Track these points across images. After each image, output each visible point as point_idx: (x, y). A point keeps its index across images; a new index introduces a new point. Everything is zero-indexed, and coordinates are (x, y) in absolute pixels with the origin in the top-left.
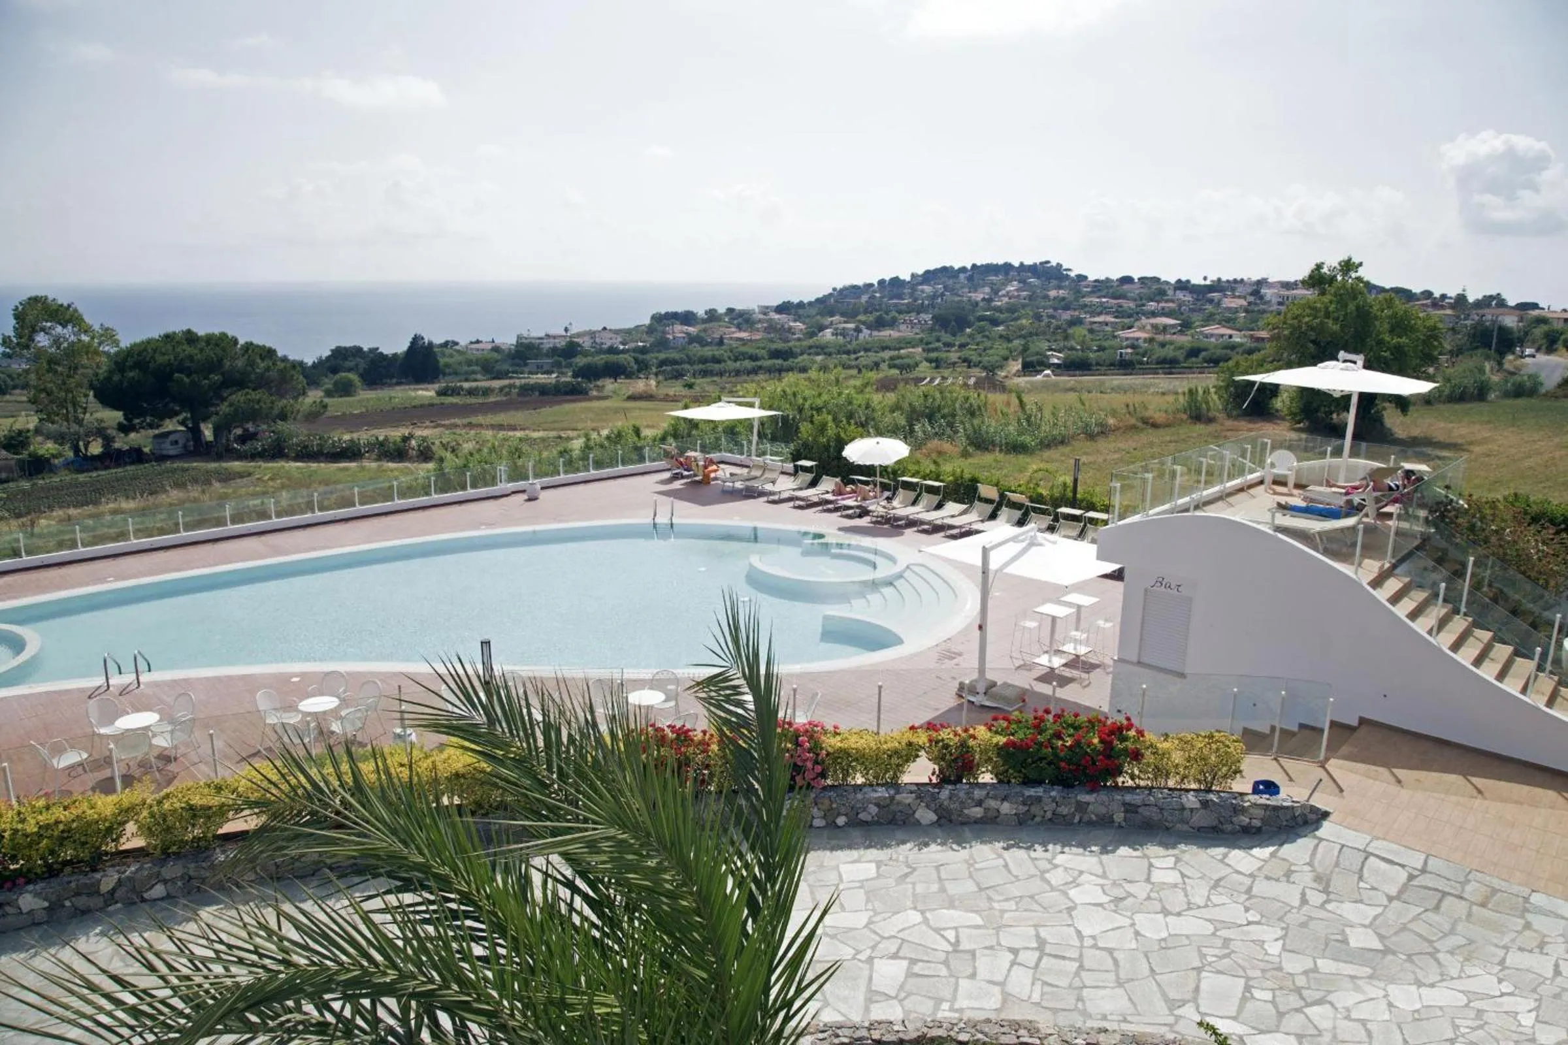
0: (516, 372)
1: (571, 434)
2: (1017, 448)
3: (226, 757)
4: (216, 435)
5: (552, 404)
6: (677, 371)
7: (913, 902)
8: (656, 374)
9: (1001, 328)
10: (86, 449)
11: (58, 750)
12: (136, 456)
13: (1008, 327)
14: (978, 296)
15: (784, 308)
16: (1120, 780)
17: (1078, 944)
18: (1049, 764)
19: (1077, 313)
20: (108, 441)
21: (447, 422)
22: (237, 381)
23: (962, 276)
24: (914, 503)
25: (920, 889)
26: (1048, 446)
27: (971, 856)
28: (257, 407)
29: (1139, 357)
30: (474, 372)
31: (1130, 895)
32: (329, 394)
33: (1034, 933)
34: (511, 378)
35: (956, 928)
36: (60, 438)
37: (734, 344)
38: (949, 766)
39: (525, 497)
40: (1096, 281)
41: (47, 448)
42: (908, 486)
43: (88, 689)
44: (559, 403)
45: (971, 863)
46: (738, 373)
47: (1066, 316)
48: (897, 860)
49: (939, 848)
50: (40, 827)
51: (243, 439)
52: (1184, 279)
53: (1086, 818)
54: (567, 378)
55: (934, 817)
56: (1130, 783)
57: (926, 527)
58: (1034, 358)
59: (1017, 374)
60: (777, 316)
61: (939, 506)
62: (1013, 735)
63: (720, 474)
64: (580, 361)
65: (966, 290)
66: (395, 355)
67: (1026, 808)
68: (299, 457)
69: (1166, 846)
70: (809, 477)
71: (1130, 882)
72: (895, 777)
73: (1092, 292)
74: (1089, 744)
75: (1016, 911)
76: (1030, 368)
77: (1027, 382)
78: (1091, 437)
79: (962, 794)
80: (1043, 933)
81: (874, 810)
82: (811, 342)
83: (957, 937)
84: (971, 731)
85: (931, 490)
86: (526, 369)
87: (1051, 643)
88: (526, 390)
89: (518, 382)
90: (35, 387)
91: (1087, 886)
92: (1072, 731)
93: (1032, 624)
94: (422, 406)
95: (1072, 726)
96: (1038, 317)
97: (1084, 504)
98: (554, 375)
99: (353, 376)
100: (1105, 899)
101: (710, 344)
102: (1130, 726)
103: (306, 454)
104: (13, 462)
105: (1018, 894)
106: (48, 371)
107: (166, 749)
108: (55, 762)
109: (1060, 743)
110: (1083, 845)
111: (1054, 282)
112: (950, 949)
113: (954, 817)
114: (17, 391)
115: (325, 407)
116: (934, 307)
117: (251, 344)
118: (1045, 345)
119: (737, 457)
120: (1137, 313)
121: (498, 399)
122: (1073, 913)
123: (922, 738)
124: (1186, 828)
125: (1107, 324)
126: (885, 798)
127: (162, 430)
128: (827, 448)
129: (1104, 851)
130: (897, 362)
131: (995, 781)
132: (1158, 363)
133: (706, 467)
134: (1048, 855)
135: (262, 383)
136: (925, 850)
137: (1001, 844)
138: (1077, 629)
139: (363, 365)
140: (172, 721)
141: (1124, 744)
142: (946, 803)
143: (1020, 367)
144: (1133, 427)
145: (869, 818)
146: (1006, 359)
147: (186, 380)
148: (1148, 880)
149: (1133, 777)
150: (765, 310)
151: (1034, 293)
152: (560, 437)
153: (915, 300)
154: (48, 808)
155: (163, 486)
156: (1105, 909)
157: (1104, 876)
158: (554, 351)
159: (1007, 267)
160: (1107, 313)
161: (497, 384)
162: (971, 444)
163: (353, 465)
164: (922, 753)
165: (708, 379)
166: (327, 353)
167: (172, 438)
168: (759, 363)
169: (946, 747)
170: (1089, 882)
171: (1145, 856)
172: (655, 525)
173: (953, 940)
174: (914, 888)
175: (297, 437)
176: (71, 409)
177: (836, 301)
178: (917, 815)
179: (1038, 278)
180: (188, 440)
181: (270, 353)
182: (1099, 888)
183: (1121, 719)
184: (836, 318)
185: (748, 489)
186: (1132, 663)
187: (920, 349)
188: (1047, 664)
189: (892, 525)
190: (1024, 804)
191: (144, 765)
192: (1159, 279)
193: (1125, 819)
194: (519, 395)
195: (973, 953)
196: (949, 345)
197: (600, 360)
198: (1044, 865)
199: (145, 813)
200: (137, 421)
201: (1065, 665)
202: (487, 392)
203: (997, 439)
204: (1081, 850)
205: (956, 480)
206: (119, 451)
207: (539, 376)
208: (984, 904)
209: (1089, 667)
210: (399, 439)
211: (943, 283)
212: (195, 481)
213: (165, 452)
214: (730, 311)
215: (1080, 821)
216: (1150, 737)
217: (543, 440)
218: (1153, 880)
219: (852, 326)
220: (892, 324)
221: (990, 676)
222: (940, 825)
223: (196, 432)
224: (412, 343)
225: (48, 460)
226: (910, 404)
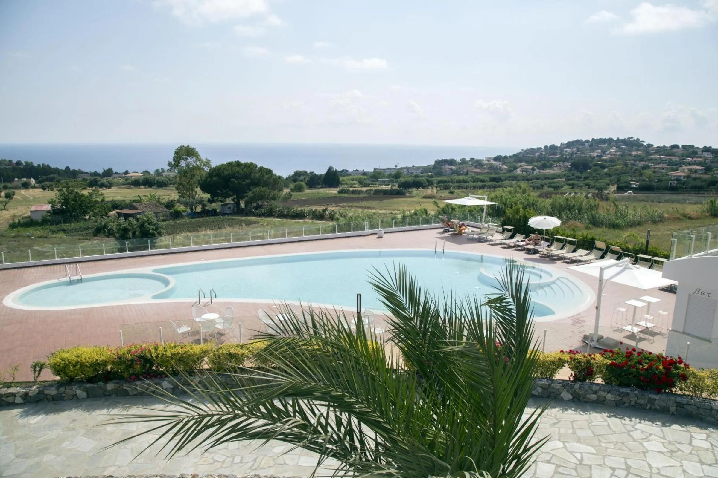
0: (373, 184)
1: (397, 212)
2: (614, 226)
3: (244, 336)
4: (246, 206)
5: (388, 199)
6: (446, 186)
7: (559, 437)
8: (436, 187)
9: (606, 170)
10: (195, 209)
11: (180, 326)
12: (214, 213)
13: (610, 169)
14: (595, 154)
15: (497, 159)
16: (674, 390)
17: (650, 471)
18: (634, 377)
19: (647, 163)
20: (204, 206)
21: (342, 205)
22: (256, 183)
23: (587, 144)
24: (562, 249)
25: (562, 431)
26: (631, 226)
27: (590, 418)
28: (263, 194)
29: (681, 185)
30: (354, 184)
31: (679, 450)
32: (292, 190)
33: (624, 461)
34: (370, 187)
35: (581, 453)
36: (186, 204)
37: (474, 175)
38: (580, 372)
39: (377, 236)
40: (658, 147)
41: (181, 208)
42: (558, 240)
43: (192, 303)
44: (391, 198)
45: (589, 422)
46: (475, 188)
47: (641, 164)
48: (551, 416)
49: (573, 412)
50: (172, 354)
51: (256, 208)
52: (708, 146)
53: (653, 408)
54: (396, 187)
55: (571, 397)
56: (679, 392)
57: (567, 260)
58: (623, 185)
59: (614, 192)
60: (494, 162)
61: (574, 251)
62: (615, 360)
63: (467, 231)
64: (402, 180)
65: (589, 151)
66: (321, 175)
67: (621, 398)
68: (279, 216)
69: (701, 427)
70: (510, 234)
71: (679, 443)
72: (551, 375)
73: (655, 153)
74: (657, 368)
75: (614, 448)
76: (621, 189)
77: (619, 196)
78: (654, 222)
79: (586, 387)
80: (629, 462)
81: (540, 390)
82: (510, 174)
83: (582, 457)
84: (593, 356)
85: (571, 243)
86: (378, 183)
87: (633, 320)
88: (378, 192)
89: (374, 189)
90: (178, 183)
91: (654, 442)
92: (647, 361)
93: (624, 310)
94: (331, 197)
95: (648, 358)
96: (626, 165)
97: (652, 253)
98: (390, 186)
99: (303, 183)
100: (665, 450)
101: (462, 174)
102: (681, 362)
103: (282, 215)
104: (168, 213)
105: (614, 440)
106: (184, 176)
107: (221, 330)
108: (178, 330)
109: (641, 366)
110: (652, 420)
111: (635, 148)
112: (578, 463)
113: (581, 398)
114: (171, 186)
115: (291, 195)
116: (572, 159)
117: (262, 167)
118: (630, 179)
119: (474, 224)
120: (680, 163)
121: (365, 195)
122: (646, 454)
123: (567, 357)
124: (713, 420)
125: (663, 169)
126: (546, 385)
127: (225, 203)
128: (519, 221)
129: (664, 425)
130: (553, 185)
131: (603, 383)
132: (691, 189)
133: (460, 227)
134: (632, 423)
135: (266, 184)
136: (566, 412)
137: (606, 414)
138: (648, 314)
139: (307, 179)
140: (224, 318)
141: (677, 371)
142: (577, 391)
143: (615, 189)
144: (678, 219)
145: (537, 394)
146: (608, 185)
147: (236, 181)
148: (690, 444)
149: (681, 389)
150: (488, 160)
151: (624, 153)
152: (392, 213)
153: (563, 156)
154: (175, 347)
155: (224, 226)
156: (665, 455)
157: (664, 438)
158: (390, 175)
159: (610, 140)
160: (664, 163)
161: (364, 189)
162: (590, 223)
163: (301, 221)
164: (566, 365)
165: (460, 190)
166: (292, 173)
167: (228, 206)
168: (485, 184)
169: (579, 362)
170: (655, 440)
171: (688, 431)
172: (436, 252)
173: (579, 458)
174: (559, 430)
175: (279, 207)
176: (191, 192)
177: (523, 156)
178: (561, 395)
179: (627, 146)
180: (234, 207)
181: (270, 172)
182: (661, 444)
183: (675, 358)
184: (523, 163)
185: (480, 238)
186: (679, 332)
187: (564, 179)
188: (630, 330)
189: (551, 259)
190: (619, 396)
191: (212, 335)
192: (693, 146)
193: (676, 411)
194: (374, 194)
195: (590, 466)
196: (579, 178)
197: (410, 179)
198: (630, 428)
199: (212, 354)
200: (216, 198)
201: (640, 332)
202: (360, 192)
203: (605, 222)
204: (650, 423)
205: (584, 238)
206: (208, 210)
207: (383, 186)
208: (596, 443)
209: (654, 334)
210: (321, 211)
211: (577, 148)
212: (237, 224)
213: (225, 212)
214: (472, 159)
215: (650, 409)
216: (692, 369)
217: (384, 214)
218: (693, 444)
219: (531, 167)
220: (550, 167)
221: (600, 333)
222: (574, 402)
223: (238, 204)
224: (328, 170)
225: (181, 213)
226: (559, 203)
